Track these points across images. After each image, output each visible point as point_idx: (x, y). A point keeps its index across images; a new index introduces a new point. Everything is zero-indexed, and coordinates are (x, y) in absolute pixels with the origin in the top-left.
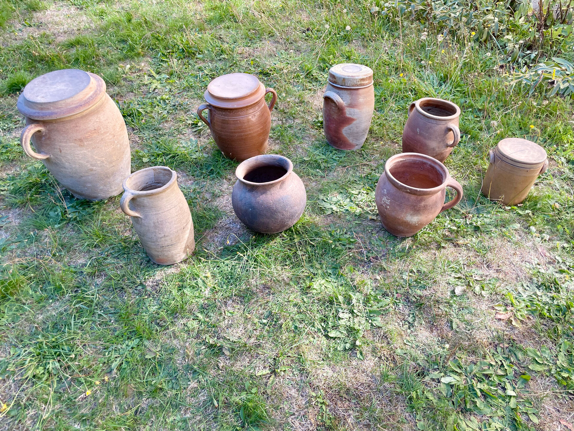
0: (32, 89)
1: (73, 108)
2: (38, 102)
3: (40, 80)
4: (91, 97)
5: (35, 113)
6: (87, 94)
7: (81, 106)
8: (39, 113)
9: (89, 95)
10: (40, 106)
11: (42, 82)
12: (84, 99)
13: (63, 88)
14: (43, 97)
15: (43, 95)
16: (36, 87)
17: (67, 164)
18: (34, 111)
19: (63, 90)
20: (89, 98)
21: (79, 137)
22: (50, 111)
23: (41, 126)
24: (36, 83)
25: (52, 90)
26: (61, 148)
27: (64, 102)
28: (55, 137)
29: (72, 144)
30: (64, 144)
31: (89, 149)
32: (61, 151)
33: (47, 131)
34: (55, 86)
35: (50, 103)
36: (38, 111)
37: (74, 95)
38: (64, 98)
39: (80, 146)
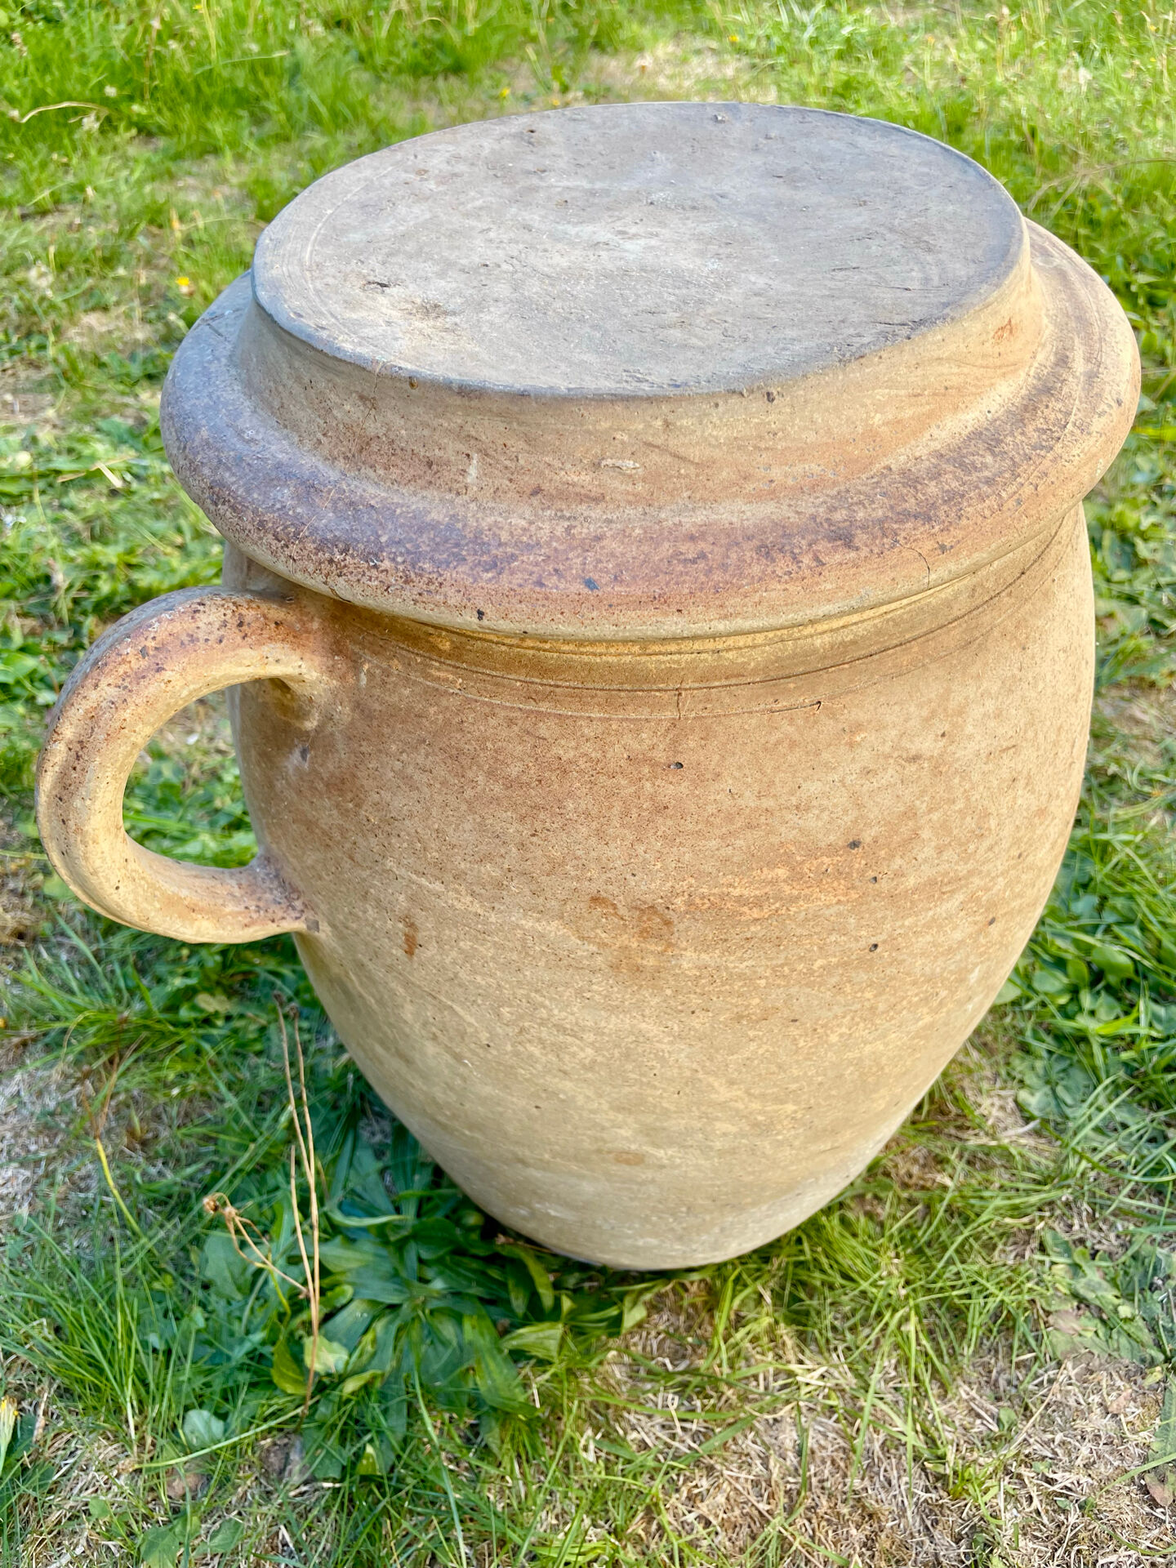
0: (370, 209)
1: (732, 538)
2: (349, 345)
3: (488, 145)
4: (989, 438)
5: (280, 474)
6: (951, 396)
7: (845, 538)
8: (309, 488)
9: (971, 418)
10: (349, 410)
11: (498, 169)
12: (898, 459)
13: (685, 261)
14: (431, 310)
15: (438, 289)
16: (419, 197)
17: (431, 1049)
18: (278, 448)
19: (680, 279)
20: (957, 457)
21: (651, 887)
22: (433, 506)
23: (294, 637)
24: (437, 163)
25: (560, 260)
26: (426, 927)
27: (643, 424)
28: (400, 803)
29: (553, 928)
30: (466, 903)
31: (699, 1022)
32: (411, 946)
33: (344, 712)
34: (601, 231)
35: (469, 394)
36: (309, 462)
37: (798, 370)
38: (659, 375)
39: (626, 968)
